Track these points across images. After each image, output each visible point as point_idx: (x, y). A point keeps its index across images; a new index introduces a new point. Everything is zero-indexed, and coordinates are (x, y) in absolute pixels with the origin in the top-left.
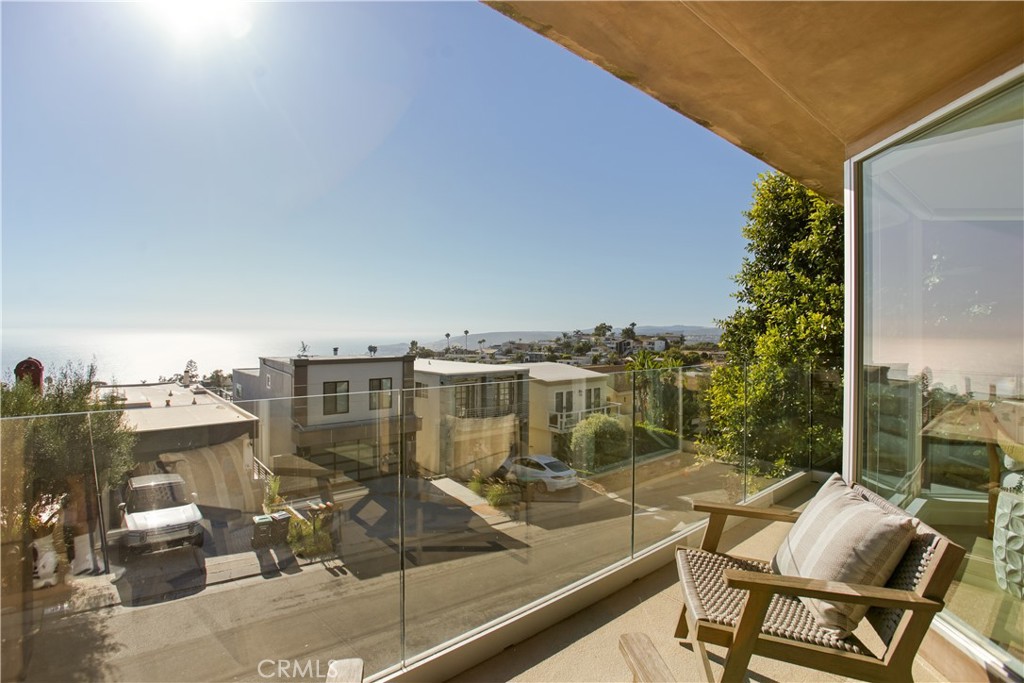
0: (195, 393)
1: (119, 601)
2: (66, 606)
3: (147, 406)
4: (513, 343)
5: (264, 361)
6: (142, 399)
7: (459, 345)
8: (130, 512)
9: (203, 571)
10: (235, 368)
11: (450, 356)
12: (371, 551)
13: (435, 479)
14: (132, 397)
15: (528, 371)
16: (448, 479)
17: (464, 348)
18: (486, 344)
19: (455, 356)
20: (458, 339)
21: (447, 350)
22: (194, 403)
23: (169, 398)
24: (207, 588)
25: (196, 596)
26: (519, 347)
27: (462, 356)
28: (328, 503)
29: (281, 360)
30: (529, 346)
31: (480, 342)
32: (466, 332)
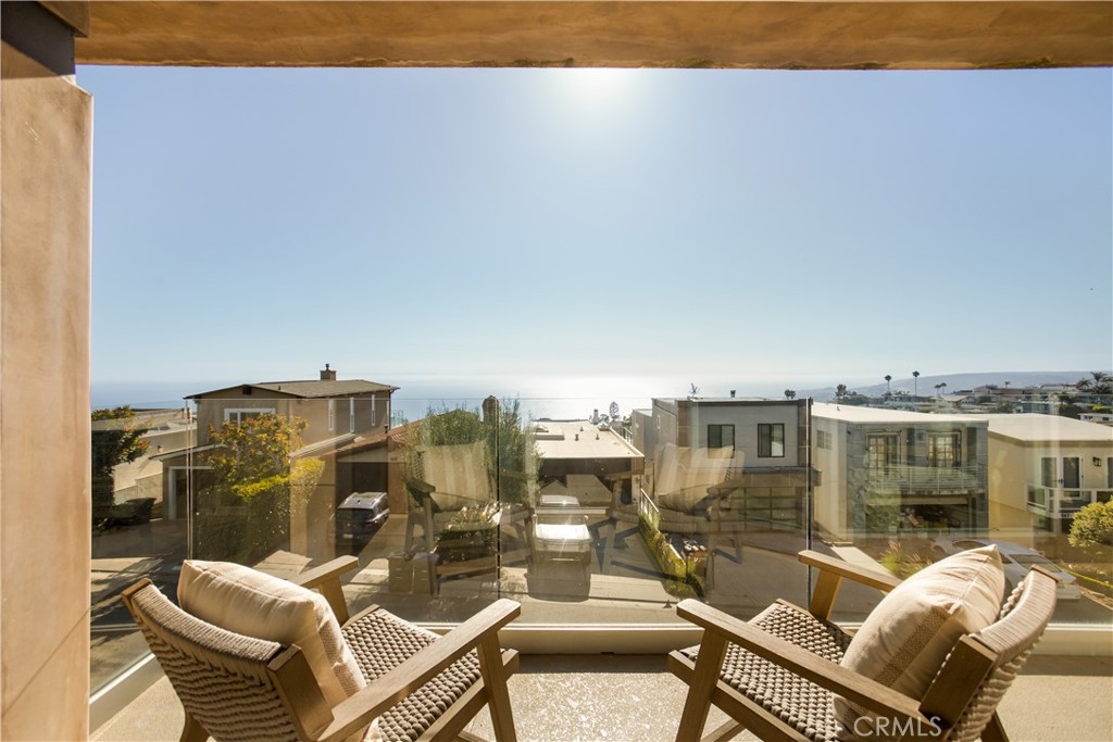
0: (601, 430)
1: (527, 591)
2: (495, 584)
3: (561, 438)
4: (993, 388)
5: (655, 402)
6: (559, 433)
7: (904, 390)
8: (539, 523)
9: (587, 584)
10: (635, 408)
11: (891, 403)
12: (745, 607)
13: (837, 545)
14: (553, 429)
15: (987, 424)
16: (854, 549)
17: (912, 394)
18: (947, 390)
19: (898, 403)
20: (906, 383)
21: (888, 396)
22: (597, 438)
23: (578, 432)
24: (590, 600)
25: (580, 603)
26: (1004, 392)
27: (910, 404)
28: (702, 547)
29: (668, 401)
30: (1024, 392)
31: (938, 387)
32: (916, 374)
